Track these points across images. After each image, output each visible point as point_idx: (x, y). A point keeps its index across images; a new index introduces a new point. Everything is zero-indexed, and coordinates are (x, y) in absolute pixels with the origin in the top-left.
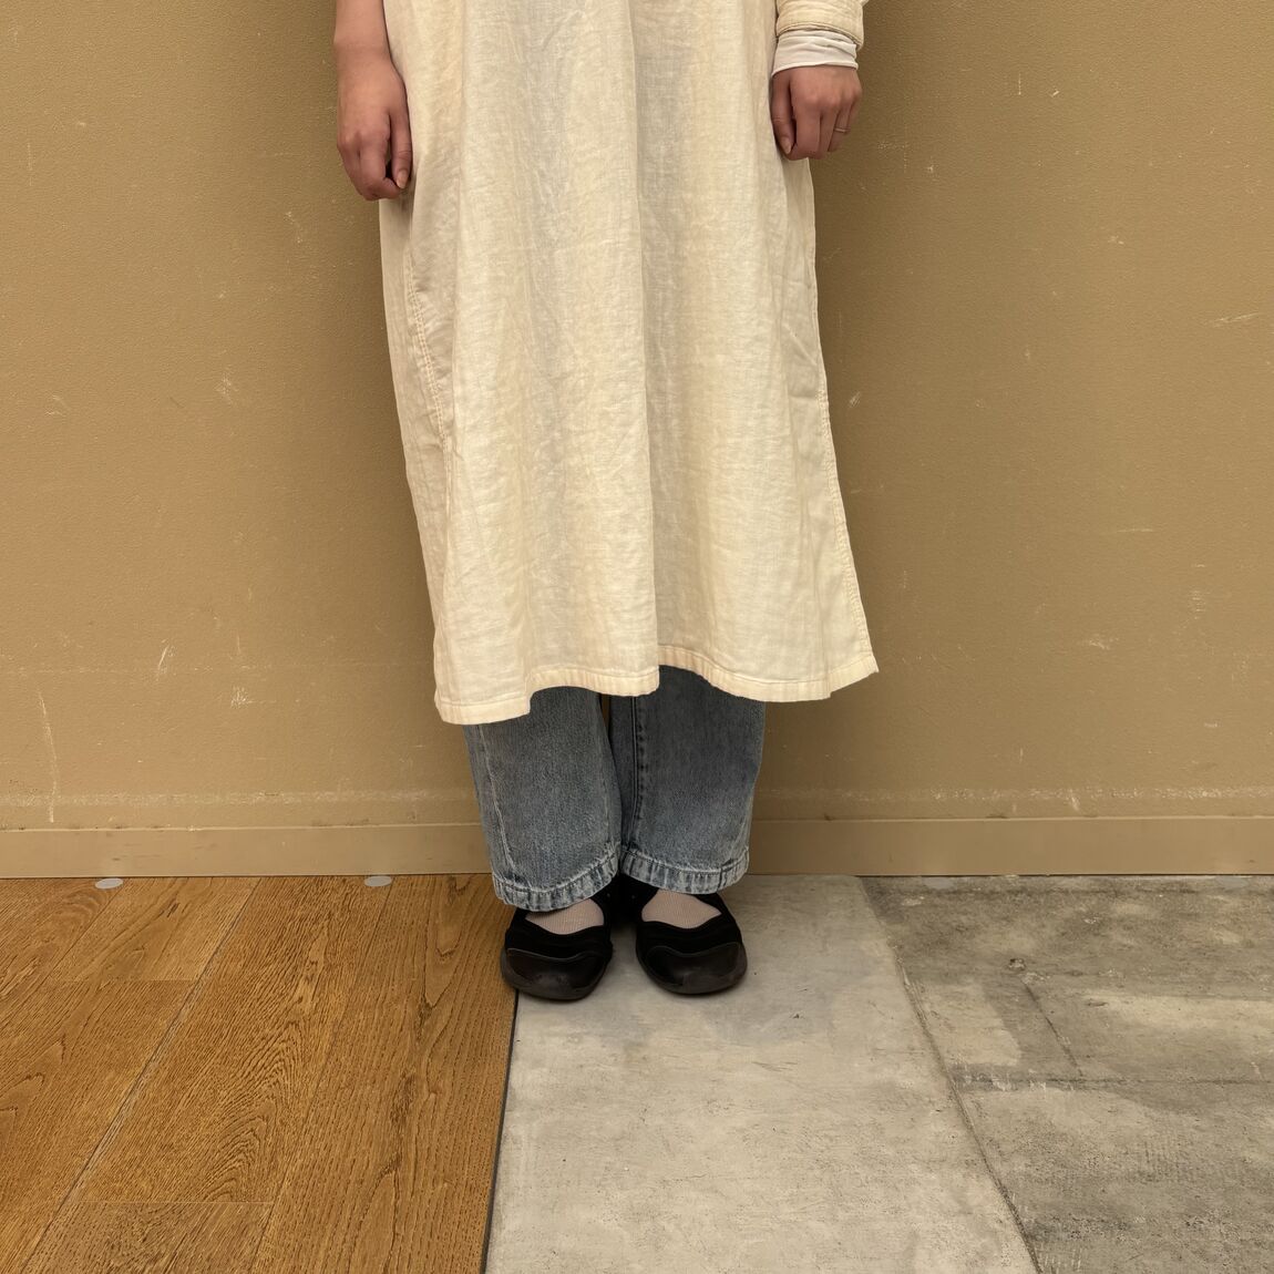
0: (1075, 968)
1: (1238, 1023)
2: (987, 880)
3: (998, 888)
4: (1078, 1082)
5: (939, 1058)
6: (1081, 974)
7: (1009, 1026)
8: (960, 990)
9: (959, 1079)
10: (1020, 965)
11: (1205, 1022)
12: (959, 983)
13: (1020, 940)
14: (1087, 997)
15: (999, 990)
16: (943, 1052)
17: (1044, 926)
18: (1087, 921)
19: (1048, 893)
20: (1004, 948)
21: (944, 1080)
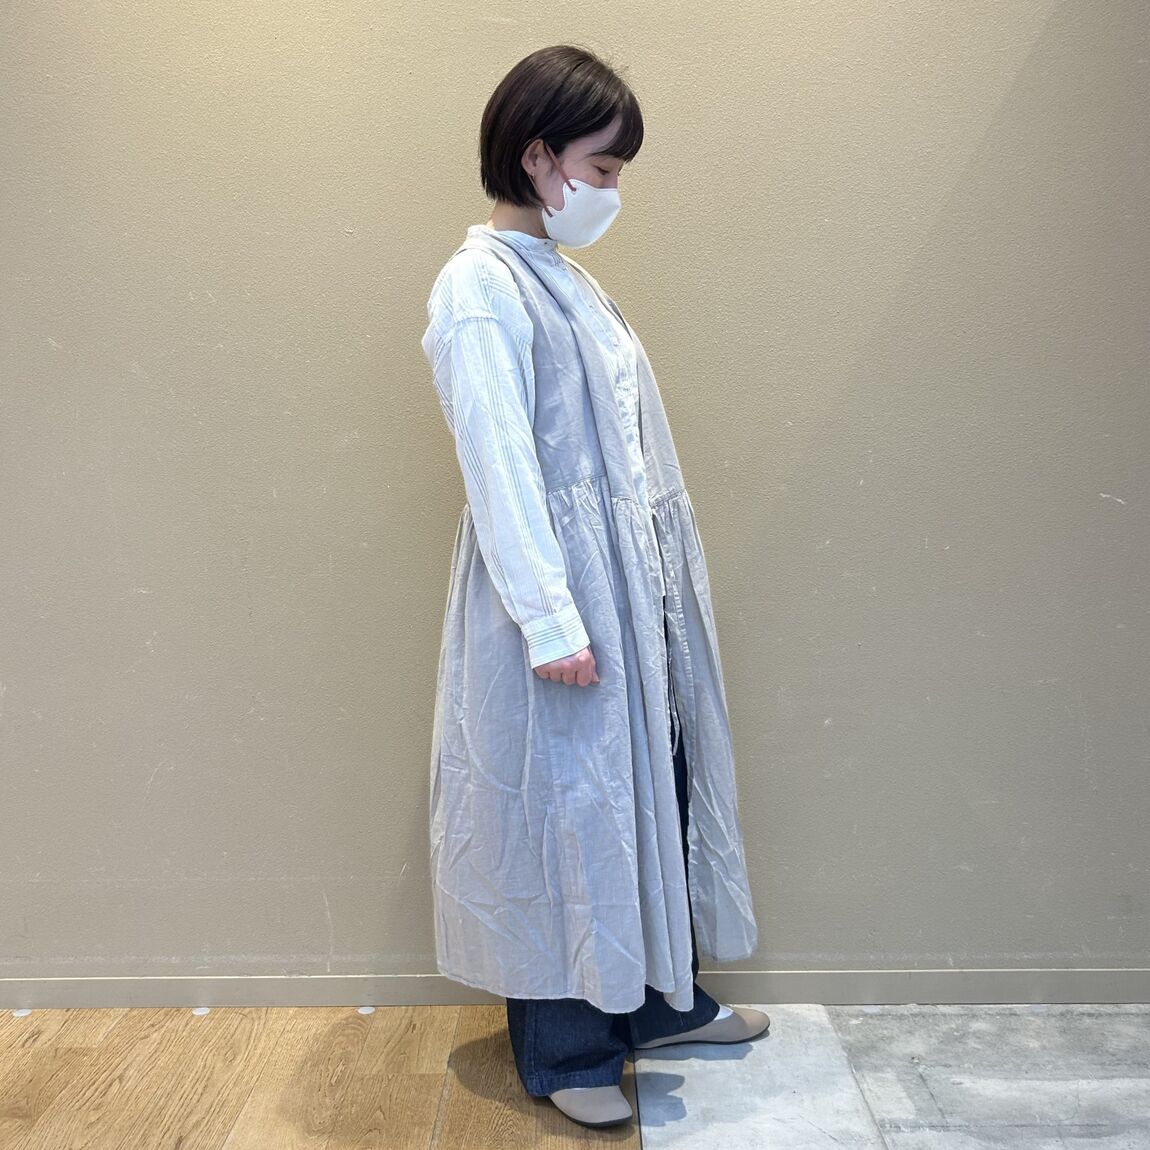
0: (950, 1062)
1: (1032, 1094)
2: (898, 1006)
3: (906, 1013)
4: (945, 1128)
5: (872, 1116)
6: (950, 1066)
7: (910, 1097)
8: (884, 1076)
9: (883, 1126)
10: (917, 1061)
11: (1014, 1093)
12: (883, 1072)
13: (917, 1045)
14: (952, 1080)
15: (904, 1075)
16: (875, 1113)
17: (931, 1037)
18: (956, 1033)
19: (934, 1015)
20: (908, 1051)
21: (875, 1128)
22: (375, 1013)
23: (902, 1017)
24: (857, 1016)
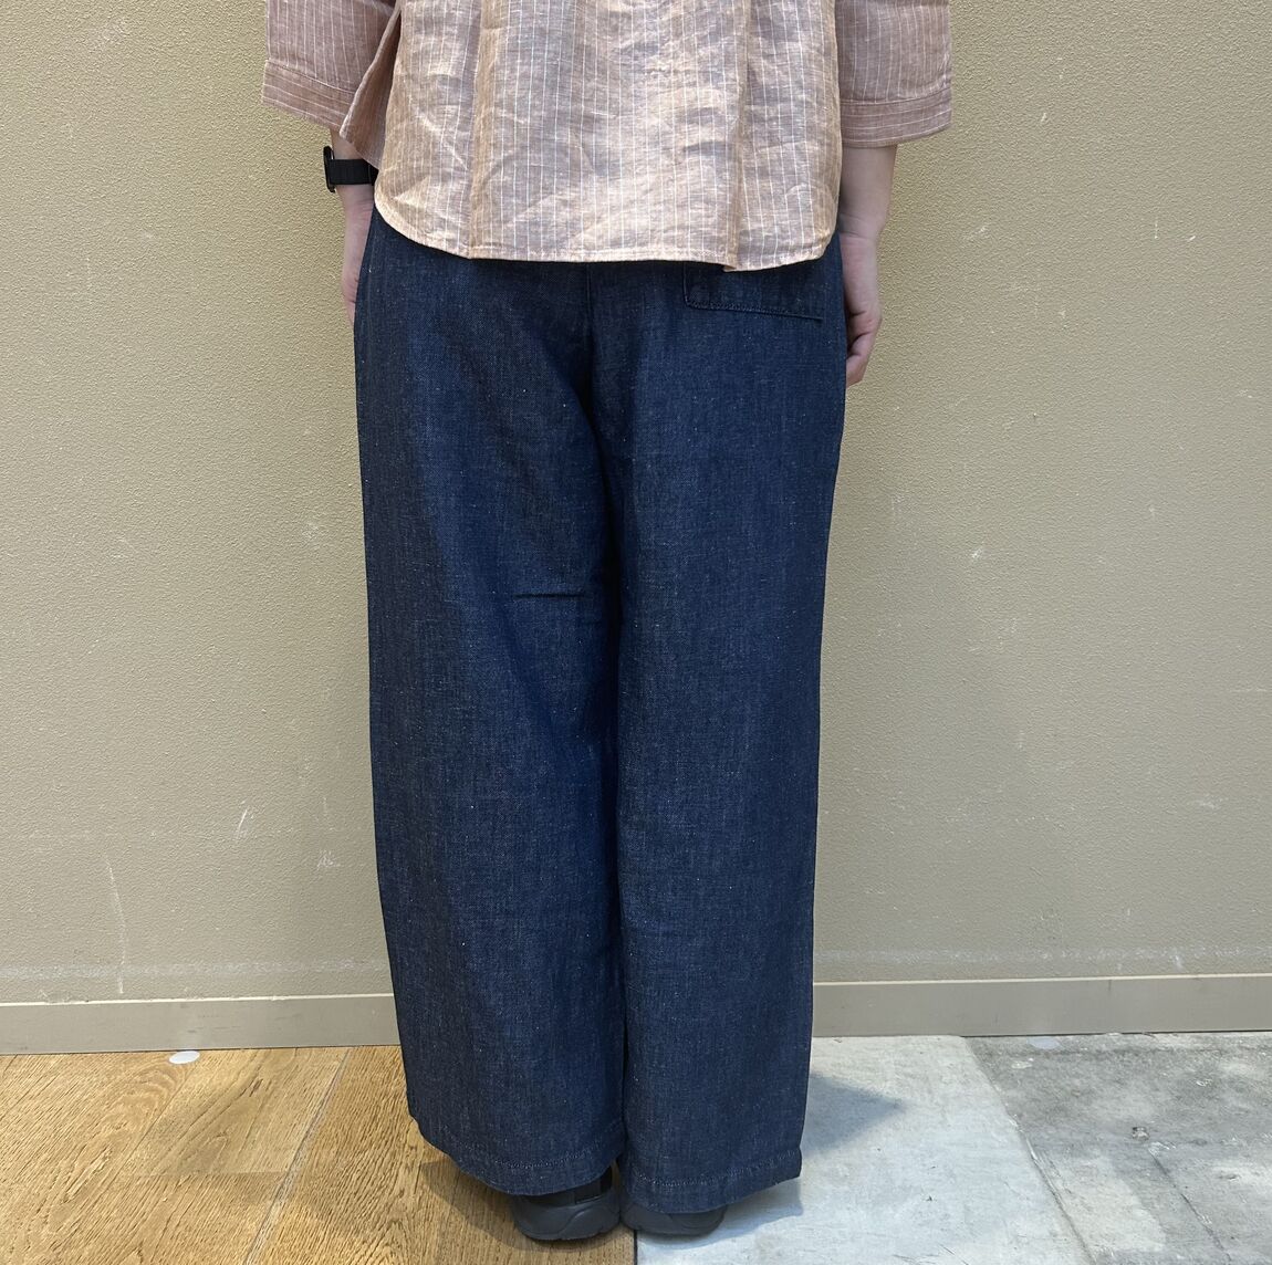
0: (1200, 1136)
2: (1090, 1038)
3: (1104, 1048)
5: (1083, 1246)
6: (1206, 1143)
7: (1146, 1205)
8: (1089, 1164)
10: (1144, 1134)
12: (1086, 1156)
13: (1136, 1104)
14: (1217, 1170)
15: (1127, 1162)
16: (1085, 1237)
17: (1157, 1090)
18: (1198, 1083)
19: (1154, 1051)
20: (1123, 1115)
22: (198, 1061)
23: (1098, 1056)
24: (1023, 1055)
